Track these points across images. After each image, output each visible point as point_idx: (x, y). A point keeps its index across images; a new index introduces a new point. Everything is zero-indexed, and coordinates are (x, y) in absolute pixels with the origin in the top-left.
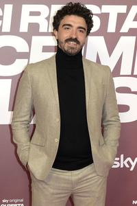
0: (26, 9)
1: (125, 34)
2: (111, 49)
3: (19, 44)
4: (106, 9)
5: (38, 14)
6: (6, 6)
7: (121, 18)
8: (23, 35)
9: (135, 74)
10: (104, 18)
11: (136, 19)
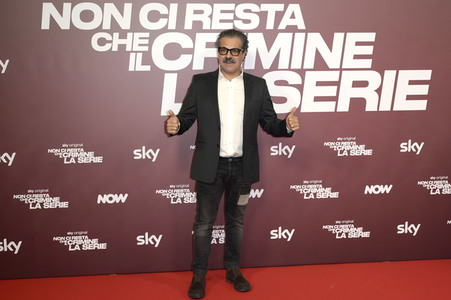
0: (190, 7)
1: (282, 31)
2: (269, 45)
3: (184, 41)
4: (265, 7)
5: (201, 12)
6: (172, 5)
7: (279, 16)
8: (187, 32)
9: (292, 67)
10: (263, 16)
11: (293, 16)
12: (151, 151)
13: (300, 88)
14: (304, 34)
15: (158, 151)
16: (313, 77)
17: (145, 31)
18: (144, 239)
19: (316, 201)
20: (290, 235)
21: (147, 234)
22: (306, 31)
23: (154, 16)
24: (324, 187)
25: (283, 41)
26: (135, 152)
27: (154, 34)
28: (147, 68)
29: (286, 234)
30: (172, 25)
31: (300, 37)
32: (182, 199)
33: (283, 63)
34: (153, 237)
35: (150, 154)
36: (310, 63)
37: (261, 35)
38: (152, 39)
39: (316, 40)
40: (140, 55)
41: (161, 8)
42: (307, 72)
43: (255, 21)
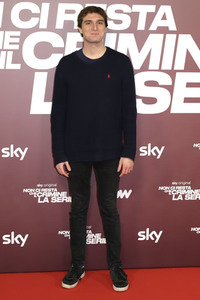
0: (62, 7)
1: (153, 32)
2: (140, 43)
3: (56, 40)
4: (136, 8)
5: (73, 12)
6: (43, 4)
7: (150, 17)
8: (58, 32)
9: (163, 68)
10: (135, 16)
11: (164, 18)
12: (19, 149)
13: (170, 89)
14: (175, 35)
15: (26, 149)
16: (183, 78)
17: (17, 29)
18: (10, 238)
19: (185, 203)
20: (158, 237)
21: (13, 233)
22: (177, 33)
23: (25, 15)
24: (193, 188)
25: (153, 41)
26: (3, 151)
27: (25, 33)
28: (17, 67)
29: (154, 236)
30: (44, 24)
31: (171, 38)
32: (50, 198)
33: (154, 64)
34: (19, 236)
35: (18, 152)
36: (180, 64)
37: (132, 35)
38: (23, 37)
39: (187, 41)
40: (10, 54)
41: (33, 8)
42: (177, 74)
43: (127, 22)
